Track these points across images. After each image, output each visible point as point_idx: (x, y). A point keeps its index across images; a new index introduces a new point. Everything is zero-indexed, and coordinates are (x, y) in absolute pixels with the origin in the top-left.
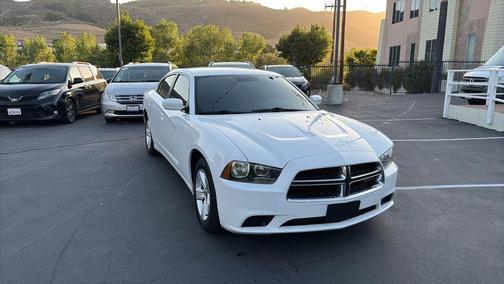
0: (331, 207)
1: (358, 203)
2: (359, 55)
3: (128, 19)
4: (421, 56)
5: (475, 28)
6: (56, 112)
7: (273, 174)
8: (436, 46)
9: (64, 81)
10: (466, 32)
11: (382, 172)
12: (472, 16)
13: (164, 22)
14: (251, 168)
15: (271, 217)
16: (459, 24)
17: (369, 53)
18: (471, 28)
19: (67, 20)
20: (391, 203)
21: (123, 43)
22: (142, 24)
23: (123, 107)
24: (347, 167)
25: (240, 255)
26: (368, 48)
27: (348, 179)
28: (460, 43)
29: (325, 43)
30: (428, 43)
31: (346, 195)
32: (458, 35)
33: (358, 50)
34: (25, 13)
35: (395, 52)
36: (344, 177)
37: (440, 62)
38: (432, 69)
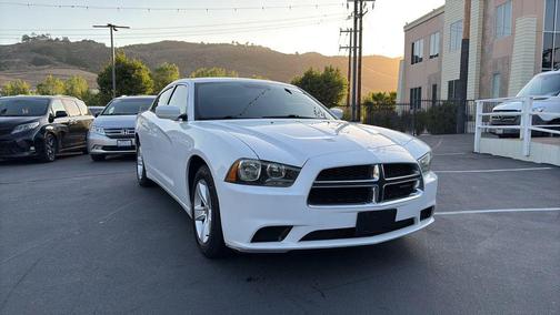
0: (361, 215)
1: (393, 212)
2: (378, 97)
3: (123, 58)
4: (444, 95)
5: (500, 67)
6: (32, 148)
7: (290, 175)
8: (459, 87)
9: (45, 114)
10: (490, 72)
11: (420, 177)
12: (497, 53)
13: (165, 64)
14: (264, 168)
15: (289, 228)
16: (482, 62)
17: (388, 95)
18: (495, 66)
19: (56, 65)
20: (431, 220)
21: (117, 83)
22: (139, 64)
23: (113, 142)
24: (380, 165)
25: (249, 280)
26: (387, 91)
27: (381, 181)
28: (484, 82)
29: (340, 85)
30: (450, 83)
31: (379, 201)
32: (482, 75)
33: (376, 92)
34: (8, 56)
35: (416, 93)
36: (376, 178)
37: (464, 100)
38: (456, 111)
